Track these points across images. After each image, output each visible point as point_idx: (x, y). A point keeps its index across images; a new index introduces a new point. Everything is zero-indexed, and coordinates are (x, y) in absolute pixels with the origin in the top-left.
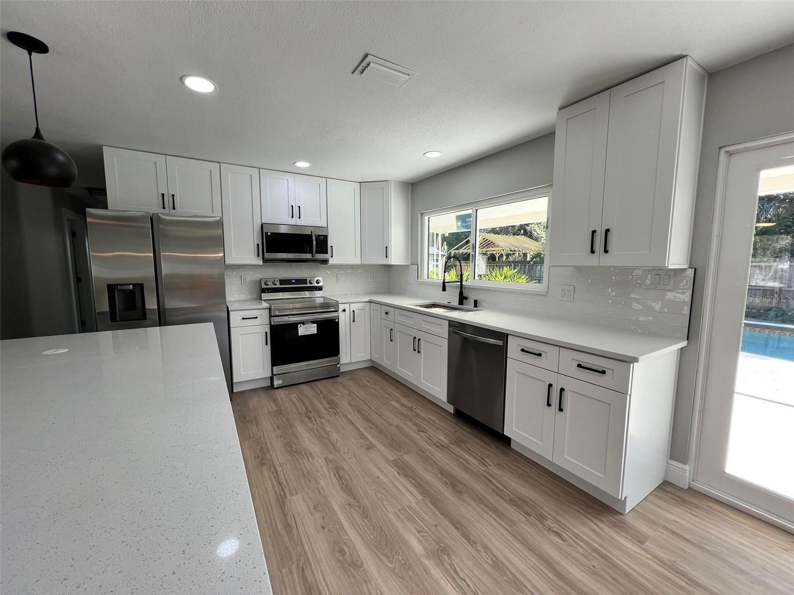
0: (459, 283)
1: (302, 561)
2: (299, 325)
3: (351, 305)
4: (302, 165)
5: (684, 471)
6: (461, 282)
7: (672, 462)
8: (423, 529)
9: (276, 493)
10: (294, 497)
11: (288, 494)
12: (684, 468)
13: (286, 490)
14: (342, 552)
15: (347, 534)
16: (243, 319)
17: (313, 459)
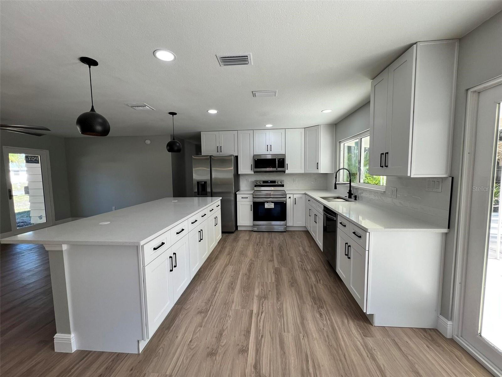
0: (349, 185)
1: (219, 281)
2: (265, 203)
3: (294, 195)
4: (269, 126)
5: (446, 325)
6: (350, 184)
7: (441, 317)
8: (264, 290)
9: (226, 263)
10: (230, 266)
11: (229, 264)
12: (446, 322)
13: (230, 264)
14: (232, 284)
15: (237, 281)
16: (242, 198)
17: (246, 258)
